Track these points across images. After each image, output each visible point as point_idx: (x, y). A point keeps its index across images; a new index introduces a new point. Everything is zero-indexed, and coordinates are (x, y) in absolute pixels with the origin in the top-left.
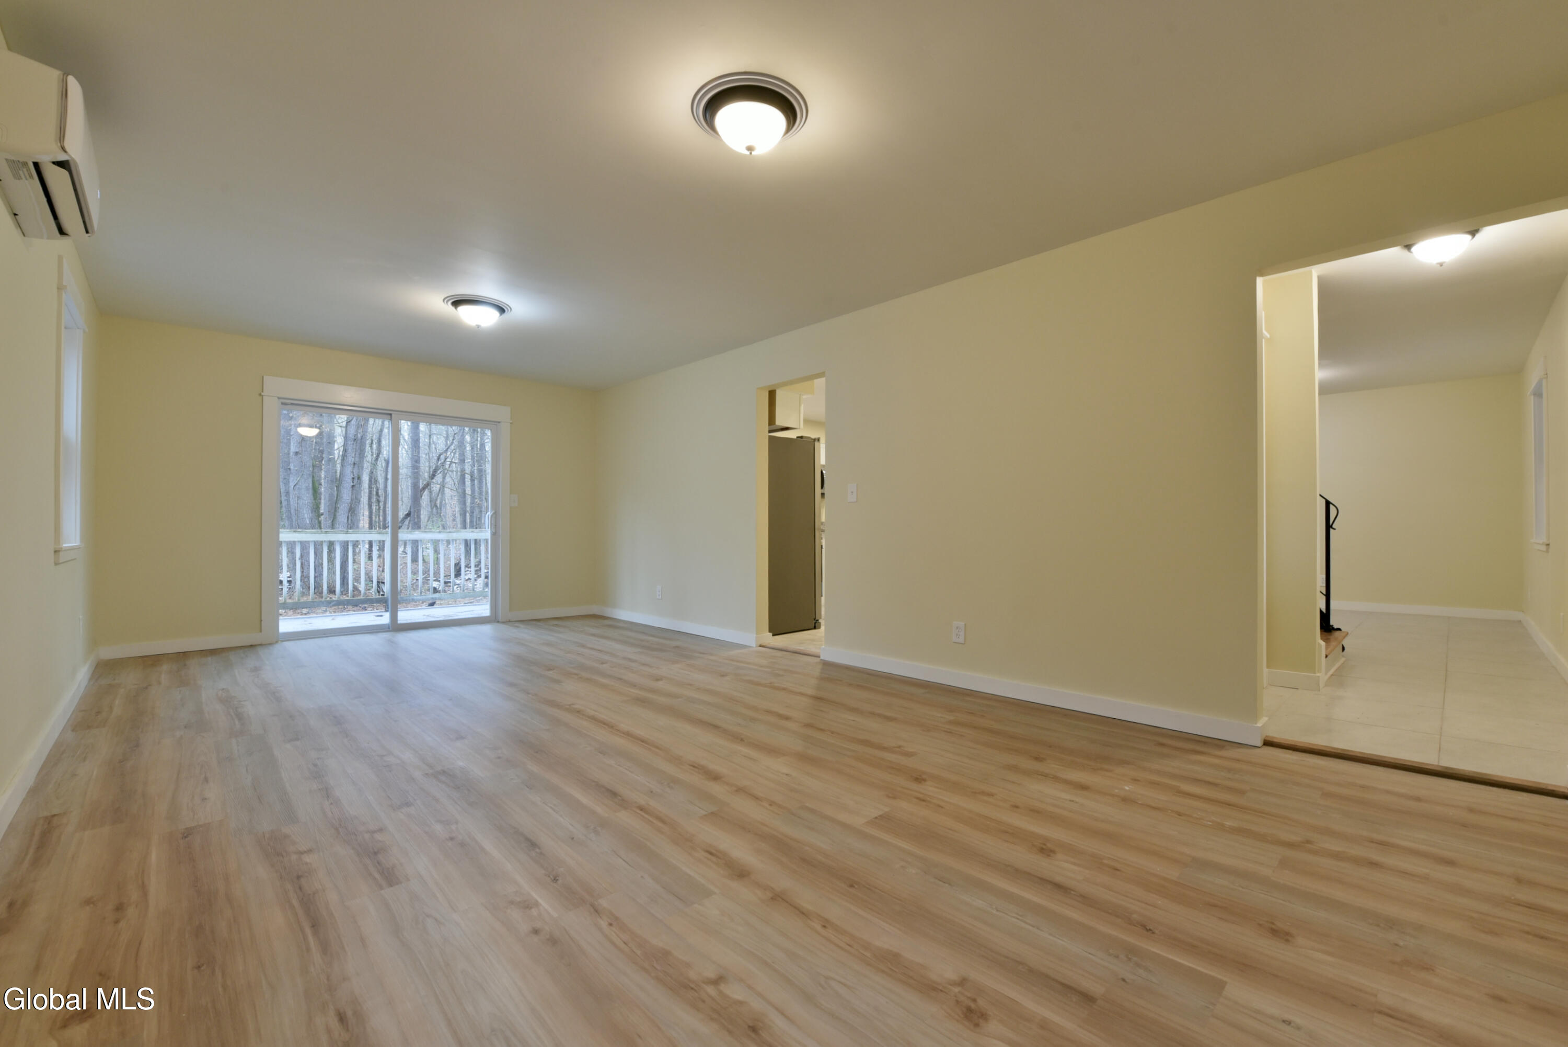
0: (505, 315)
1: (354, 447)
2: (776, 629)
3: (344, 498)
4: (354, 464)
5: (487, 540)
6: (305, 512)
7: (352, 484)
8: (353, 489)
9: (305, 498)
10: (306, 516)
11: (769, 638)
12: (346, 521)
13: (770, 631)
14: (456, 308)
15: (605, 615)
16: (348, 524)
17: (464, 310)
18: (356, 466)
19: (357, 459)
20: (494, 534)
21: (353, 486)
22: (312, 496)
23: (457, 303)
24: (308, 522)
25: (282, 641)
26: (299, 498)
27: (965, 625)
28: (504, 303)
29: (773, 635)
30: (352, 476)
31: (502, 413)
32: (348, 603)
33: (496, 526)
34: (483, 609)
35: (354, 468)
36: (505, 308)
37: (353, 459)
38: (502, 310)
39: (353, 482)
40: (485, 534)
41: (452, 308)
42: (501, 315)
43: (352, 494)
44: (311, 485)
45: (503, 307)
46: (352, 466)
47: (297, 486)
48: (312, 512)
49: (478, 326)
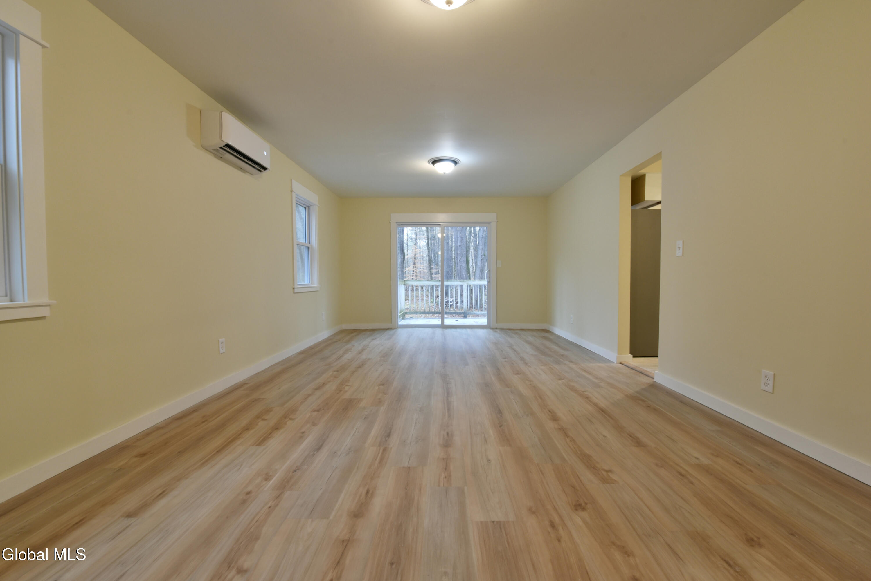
0: (457, 166)
1: (482, 241)
2: (636, 352)
3: (478, 265)
4: (482, 249)
5: (485, 285)
6: (463, 272)
7: (481, 258)
8: (482, 261)
9: (463, 266)
10: (464, 273)
11: (629, 358)
12: (479, 275)
13: (631, 353)
14: (434, 165)
15: (549, 330)
16: (480, 277)
17: (437, 165)
18: (483, 250)
19: (483, 247)
20: (489, 282)
21: (482, 259)
22: (466, 264)
23: (434, 162)
24: (464, 276)
25: (399, 328)
26: (461, 266)
27: (774, 374)
28: (457, 159)
29: (633, 357)
30: (481, 255)
31: (492, 217)
32: (455, 313)
33: (490, 277)
34: (484, 321)
35: (482, 251)
36: (457, 161)
37: (482, 247)
38: (455, 163)
39: (482, 258)
40: (485, 282)
41: (432, 165)
42: (455, 165)
43: (481, 263)
44: (465, 260)
45: (456, 161)
46: (481, 250)
47: (460, 260)
48: (466, 272)
49: (444, 173)
